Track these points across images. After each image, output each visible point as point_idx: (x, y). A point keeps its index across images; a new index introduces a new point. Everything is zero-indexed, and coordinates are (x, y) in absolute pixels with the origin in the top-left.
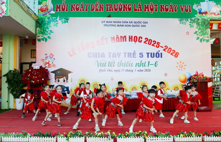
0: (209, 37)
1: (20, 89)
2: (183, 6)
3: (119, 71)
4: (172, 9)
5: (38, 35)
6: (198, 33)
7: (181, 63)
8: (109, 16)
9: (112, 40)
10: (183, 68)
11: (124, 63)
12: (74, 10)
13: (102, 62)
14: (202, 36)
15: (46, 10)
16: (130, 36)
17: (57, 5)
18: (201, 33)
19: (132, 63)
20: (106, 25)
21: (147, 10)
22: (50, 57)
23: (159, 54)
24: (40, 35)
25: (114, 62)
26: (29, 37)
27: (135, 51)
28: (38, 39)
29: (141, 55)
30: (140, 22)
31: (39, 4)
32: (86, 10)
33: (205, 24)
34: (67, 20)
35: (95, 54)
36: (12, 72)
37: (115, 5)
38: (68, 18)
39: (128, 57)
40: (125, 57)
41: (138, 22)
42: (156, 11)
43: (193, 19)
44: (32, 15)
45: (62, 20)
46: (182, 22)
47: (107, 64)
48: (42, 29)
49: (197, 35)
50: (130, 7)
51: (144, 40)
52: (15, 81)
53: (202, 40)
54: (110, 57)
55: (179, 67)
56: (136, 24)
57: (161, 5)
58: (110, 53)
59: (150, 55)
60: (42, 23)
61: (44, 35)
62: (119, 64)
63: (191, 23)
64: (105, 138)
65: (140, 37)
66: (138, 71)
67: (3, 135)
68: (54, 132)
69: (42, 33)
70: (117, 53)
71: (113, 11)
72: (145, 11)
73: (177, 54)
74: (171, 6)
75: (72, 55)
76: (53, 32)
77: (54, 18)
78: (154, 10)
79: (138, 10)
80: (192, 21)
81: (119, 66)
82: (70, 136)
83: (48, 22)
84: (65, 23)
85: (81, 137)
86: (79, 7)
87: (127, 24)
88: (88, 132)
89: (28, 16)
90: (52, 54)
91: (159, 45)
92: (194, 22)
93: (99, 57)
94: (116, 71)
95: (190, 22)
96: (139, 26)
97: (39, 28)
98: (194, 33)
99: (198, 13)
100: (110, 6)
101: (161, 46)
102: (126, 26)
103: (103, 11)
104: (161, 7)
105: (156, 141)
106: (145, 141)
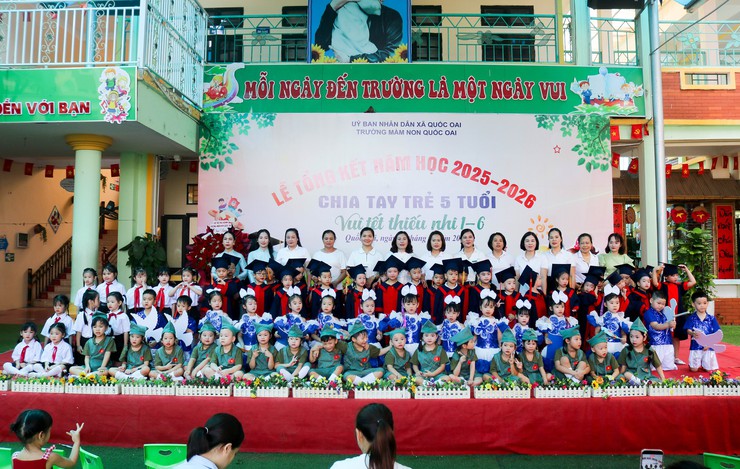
0: (607, 159)
2: (547, 84)
4: (521, 93)
5: (203, 155)
6: (581, 149)
7: (540, 220)
8: (371, 110)
9: (376, 167)
12: (288, 96)
13: (352, 219)
14: (591, 155)
15: (222, 95)
16: (418, 158)
17: (248, 84)
18: (589, 149)
19: (424, 222)
20: (363, 132)
21: (460, 94)
22: (230, 206)
23: (487, 199)
24: (206, 155)
25: (382, 218)
26: (182, 158)
27: (430, 193)
28: (202, 163)
29: (446, 202)
30: (443, 125)
31: (205, 81)
32: (317, 95)
33: (597, 127)
34: (271, 118)
35: (336, 199)
36: (142, 240)
37: (384, 83)
38: (273, 115)
39: (415, 206)
40: (407, 206)
41: (438, 125)
42: (482, 96)
43: (570, 115)
44: (187, 109)
45: (259, 120)
46: (543, 122)
48: (212, 141)
49: (580, 154)
50: (420, 87)
51: (451, 166)
52: (148, 261)
53: (592, 166)
54: (371, 206)
56: (433, 129)
57: (494, 83)
58: (371, 198)
59: (465, 201)
60: (212, 126)
61: (217, 154)
62: (393, 224)
63: (565, 126)
65: (441, 160)
69: (211, 150)
70: (389, 198)
71: (379, 96)
72: (456, 96)
73: (532, 199)
74: (518, 84)
75: (283, 202)
76: (238, 148)
77: (240, 115)
78: (478, 94)
79: (440, 96)
80: (568, 122)
81: (392, 227)
82: (258, 385)
83: (226, 123)
84: (267, 125)
85: (281, 388)
86: (299, 88)
89: (180, 113)
90: (235, 199)
91: (488, 178)
92: (573, 122)
93: (345, 206)
94: (384, 239)
95: (564, 123)
96: (441, 133)
97: (206, 138)
98: (573, 150)
99: (583, 102)
100: (373, 85)
101: (492, 182)
102: (409, 132)
103: (355, 96)
104: (495, 88)
105: (436, 397)
106: (412, 397)
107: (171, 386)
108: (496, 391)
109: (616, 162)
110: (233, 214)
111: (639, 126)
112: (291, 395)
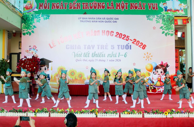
0: (173, 32)
2: (151, 4)
3: (93, 61)
4: (141, 7)
5: (23, 30)
6: (163, 28)
7: (147, 54)
8: (85, 13)
9: (87, 34)
10: (149, 59)
11: (97, 54)
12: (55, 8)
14: (167, 30)
15: (30, 8)
16: (102, 31)
18: (166, 28)
19: (105, 54)
20: (82, 21)
21: (118, 8)
22: (33, 49)
23: (128, 46)
24: (25, 30)
25: (89, 53)
26: (16, 31)
27: (107, 44)
28: (23, 33)
29: (113, 47)
30: (112, 19)
31: (24, 3)
32: (66, 8)
33: (169, 20)
34: (49, 16)
35: (72, 46)
37: (90, 4)
38: (49, 15)
39: (101, 49)
40: (98, 48)
41: (110, 19)
42: (127, 8)
43: (159, 15)
44: (17, 12)
45: (44, 17)
46: (149, 18)
47: (83, 55)
48: (27, 25)
49: (163, 30)
50: (103, 5)
51: (115, 34)
52: (3, 69)
53: (167, 34)
54: (85, 48)
55: (146, 57)
56: (108, 20)
57: (131, 4)
58: (85, 45)
60: (27, 19)
61: (29, 29)
62: (93, 55)
63: (157, 19)
64: (65, 113)
65: (111, 32)
66: (110, 61)
68: (25, 109)
69: (26, 28)
70: (92, 45)
71: (88, 8)
72: (117, 8)
73: (145, 46)
74: (140, 4)
75: (53, 47)
76: (36, 27)
77: (37, 15)
78: (125, 7)
80: (158, 18)
81: (93, 56)
82: (37, 112)
83: (32, 18)
84: (47, 19)
85: (46, 113)
86: (59, 5)
87: (100, 20)
88: (52, 109)
89: (14, 14)
90: (35, 46)
91: (128, 38)
92: (160, 18)
93: (76, 49)
94: (90, 61)
96: (111, 22)
97: (24, 23)
98: (160, 28)
99: (164, 11)
100: (86, 4)
101: (130, 40)
102: (99, 22)
103: (80, 8)
104: (131, 5)
105: (106, 117)
106: (97, 117)
107: (3, 113)
108: (129, 114)
109: (176, 33)
110: (34, 51)
111: (185, 20)
112: (50, 116)
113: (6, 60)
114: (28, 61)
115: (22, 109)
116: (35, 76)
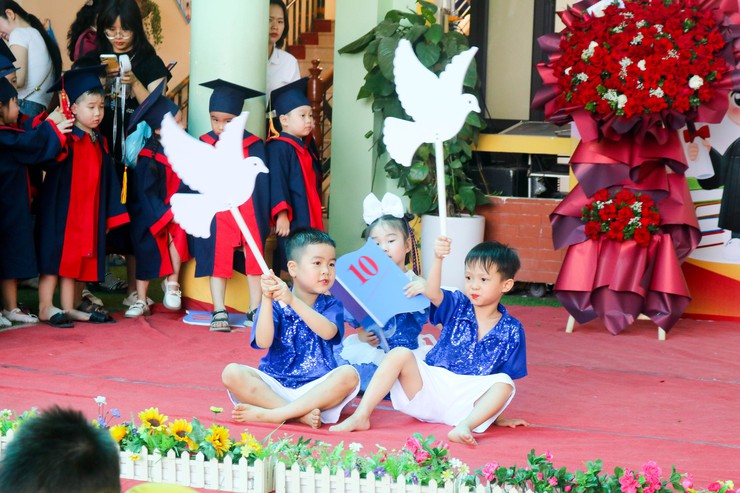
1: (457, 150)
36: (404, 22)
67: (281, 455)
68: (647, 469)
107: (442, 485)
113: (447, 12)
114: (640, 24)
115: (618, 471)
116: (694, 158)
